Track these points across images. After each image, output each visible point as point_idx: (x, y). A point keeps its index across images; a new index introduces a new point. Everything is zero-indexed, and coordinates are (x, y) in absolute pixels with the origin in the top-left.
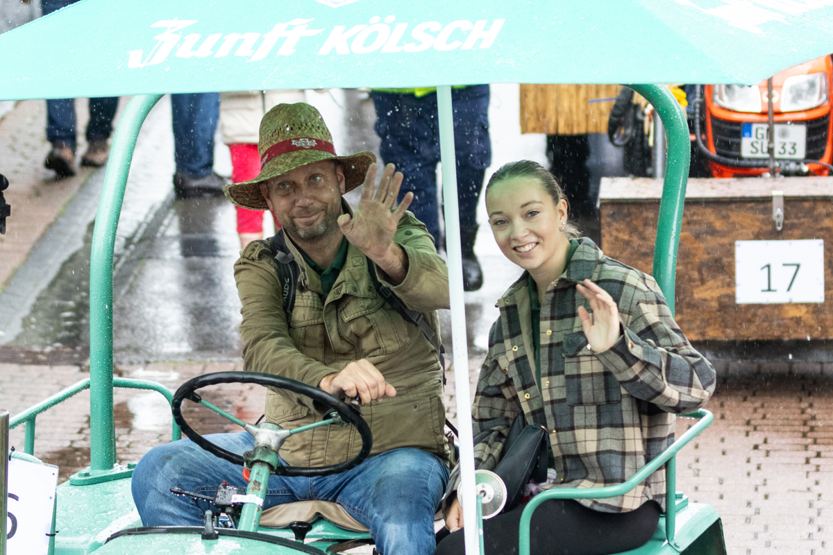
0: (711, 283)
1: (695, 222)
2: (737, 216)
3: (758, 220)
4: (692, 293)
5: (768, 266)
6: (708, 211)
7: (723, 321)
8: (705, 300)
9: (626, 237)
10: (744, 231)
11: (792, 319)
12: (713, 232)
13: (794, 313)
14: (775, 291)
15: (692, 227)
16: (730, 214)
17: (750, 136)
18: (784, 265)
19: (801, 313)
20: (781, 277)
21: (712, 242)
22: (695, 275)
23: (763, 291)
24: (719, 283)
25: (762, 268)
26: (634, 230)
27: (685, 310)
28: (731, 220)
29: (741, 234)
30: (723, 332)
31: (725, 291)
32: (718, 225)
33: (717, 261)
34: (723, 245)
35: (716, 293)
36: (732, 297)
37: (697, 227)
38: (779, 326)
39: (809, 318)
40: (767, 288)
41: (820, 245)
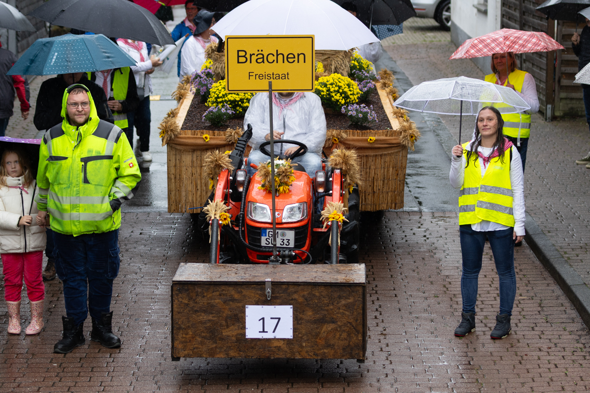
0: (232, 327)
1: (224, 295)
2: (246, 292)
3: (258, 294)
4: (222, 332)
5: (263, 319)
6: (231, 288)
7: (238, 348)
8: (228, 336)
9: (187, 302)
10: (250, 300)
11: (275, 347)
12: (233, 300)
13: (276, 344)
14: (267, 332)
15: (222, 297)
16: (243, 290)
17: (266, 236)
18: (271, 318)
19: (280, 344)
20: (270, 325)
21: (234, 305)
22: (224, 323)
23: (260, 332)
24: (236, 327)
25: (259, 320)
26: (190, 299)
27: (218, 342)
28: (243, 294)
29: (249, 301)
30: (238, 354)
31: (240, 331)
32: (236, 296)
33: (236, 315)
34: (239, 307)
35: (235, 333)
36: (244, 334)
37: (225, 297)
38: (269, 351)
39: (284, 347)
40: (262, 330)
41: (291, 308)
